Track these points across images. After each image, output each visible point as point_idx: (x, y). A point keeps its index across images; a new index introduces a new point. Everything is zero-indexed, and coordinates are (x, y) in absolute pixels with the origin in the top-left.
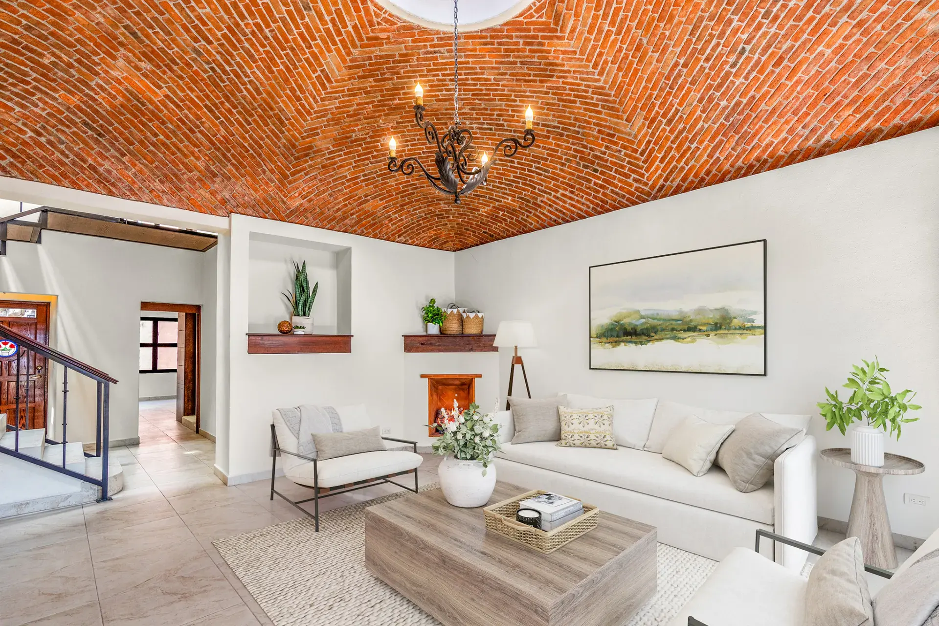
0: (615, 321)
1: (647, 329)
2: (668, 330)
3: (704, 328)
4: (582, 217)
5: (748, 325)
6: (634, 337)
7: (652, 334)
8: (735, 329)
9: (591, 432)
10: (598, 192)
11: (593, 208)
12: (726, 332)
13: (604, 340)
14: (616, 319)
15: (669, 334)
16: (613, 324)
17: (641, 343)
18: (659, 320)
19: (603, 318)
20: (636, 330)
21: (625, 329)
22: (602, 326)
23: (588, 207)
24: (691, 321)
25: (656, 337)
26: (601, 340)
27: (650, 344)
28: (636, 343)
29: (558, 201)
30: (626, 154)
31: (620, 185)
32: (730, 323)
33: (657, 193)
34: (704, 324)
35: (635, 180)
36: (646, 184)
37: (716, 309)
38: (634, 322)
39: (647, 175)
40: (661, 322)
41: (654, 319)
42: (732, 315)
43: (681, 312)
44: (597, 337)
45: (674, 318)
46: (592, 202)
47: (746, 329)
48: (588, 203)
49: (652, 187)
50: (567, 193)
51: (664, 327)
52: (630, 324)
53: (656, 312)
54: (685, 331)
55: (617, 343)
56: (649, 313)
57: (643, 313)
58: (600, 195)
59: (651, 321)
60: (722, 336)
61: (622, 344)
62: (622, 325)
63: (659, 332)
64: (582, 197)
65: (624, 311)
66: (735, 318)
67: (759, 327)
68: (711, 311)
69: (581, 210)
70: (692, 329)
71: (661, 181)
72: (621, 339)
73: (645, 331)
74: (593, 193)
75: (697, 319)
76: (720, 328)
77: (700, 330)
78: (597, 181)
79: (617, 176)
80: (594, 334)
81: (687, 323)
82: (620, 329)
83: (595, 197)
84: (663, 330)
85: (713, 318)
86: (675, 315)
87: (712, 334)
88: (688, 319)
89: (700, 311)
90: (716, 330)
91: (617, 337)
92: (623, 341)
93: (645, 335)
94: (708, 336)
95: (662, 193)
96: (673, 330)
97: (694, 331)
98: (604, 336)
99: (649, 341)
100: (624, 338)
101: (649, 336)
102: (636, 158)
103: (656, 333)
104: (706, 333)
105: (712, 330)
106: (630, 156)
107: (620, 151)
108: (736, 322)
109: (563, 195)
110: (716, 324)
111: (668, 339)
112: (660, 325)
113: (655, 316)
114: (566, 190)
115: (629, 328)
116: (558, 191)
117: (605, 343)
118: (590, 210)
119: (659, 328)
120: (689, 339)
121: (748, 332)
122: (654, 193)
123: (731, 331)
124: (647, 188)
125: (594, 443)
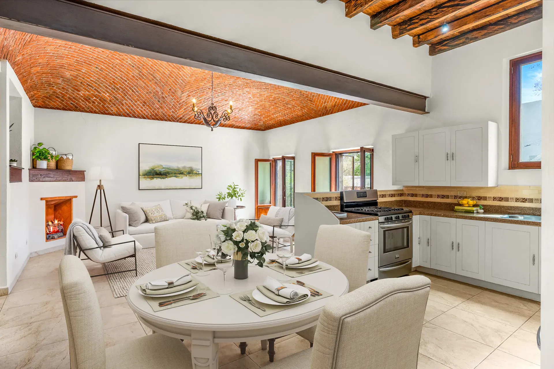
0: (152, 169)
1: (165, 173)
2: (174, 174)
3: (185, 173)
4: (144, 118)
5: (198, 173)
6: (160, 176)
7: (168, 175)
8: (194, 174)
9: (162, 215)
10: (156, 110)
11: (151, 116)
12: (192, 175)
13: (146, 176)
14: (153, 168)
15: (174, 175)
16: (151, 170)
17: (163, 178)
18: (170, 169)
19: (146, 167)
20: (161, 173)
21: (156, 172)
22: (145, 171)
23: (149, 114)
24: (181, 171)
25: (169, 176)
26: (145, 177)
27: (167, 178)
28: (161, 178)
29: (134, 106)
30: (173, 101)
31: (166, 111)
32: (193, 172)
33: (179, 119)
34: (185, 172)
35: (173, 112)
36: (176, 115)
37: (189, 167)
38: (160, 170)
39: (178, 112)
40: (171, 170)
41: (168, 169)
42: (194, 169)
43: (178, 167)
44: (143, 175)
45: (176, 169)
46: (151, 113)
47: (197, 174)
48: (149, 112)
49: (178, 117)
50: (141, 105)
51: (172, 172)
52: (158, 170)
53: (169, 166)
54: (179, 174)
55: (153, 178)
56: (166, 166)
57: (164, 166)
58: (156, 112)
59: (167, 170)
60: (191, 176)
61: (155, 178)
62: (155, 171)
63: (170, 174)
64: (147, 109)
65: (156, 165)
66: (194, 170)
67: (200, 174)
68: (187, 167)
69: (144, 114)
70: (182, 173)
71: (182, 116)
72: (154, 177)
73: (165, 174)
74: (153, 109)
75: (183, 170)
76: (190, 174)
77: (184, 174)
78: (157, 106)
79: (167, 107)
80: (141, 173)
81: (179, 171)
82: (154, 172)
83: (153, 111)
84: (172, 173)
85: (188, 170)
86: (176, 168)
87: (188, 175)
88: (180, 170)
89: (184, 167)
90: (189, 174)
91: (153, 175)
92: (155, 177)
93: (165, 175)
94: (187, 176)
95: (181, 120)
96: (175, 173)
97: (182, 174)
98: (147, 175)
99: (166, 177)
100: (156, 176)
101: (166, 175)
102: (177, 104)
103: (169, 174)
104: (186, 175)
105: (188, 174)
106: (175, 103)
107: (173, 99)
108: (194, 172)
109: (138, 104)
110: (189, 172)
111: (173, 177)
112: (171, 171)
113: (168, 168)
114: (141, 103)
115: (158, 172)
116: (137, 102)
117: (147, 178)
118: (149, 116)
119: (170, 172)
120: (181, 177)
121: (198, 175)
122: (178, 119)
123: (193, 175)
124: (176, 116)
125: (159, 220)
